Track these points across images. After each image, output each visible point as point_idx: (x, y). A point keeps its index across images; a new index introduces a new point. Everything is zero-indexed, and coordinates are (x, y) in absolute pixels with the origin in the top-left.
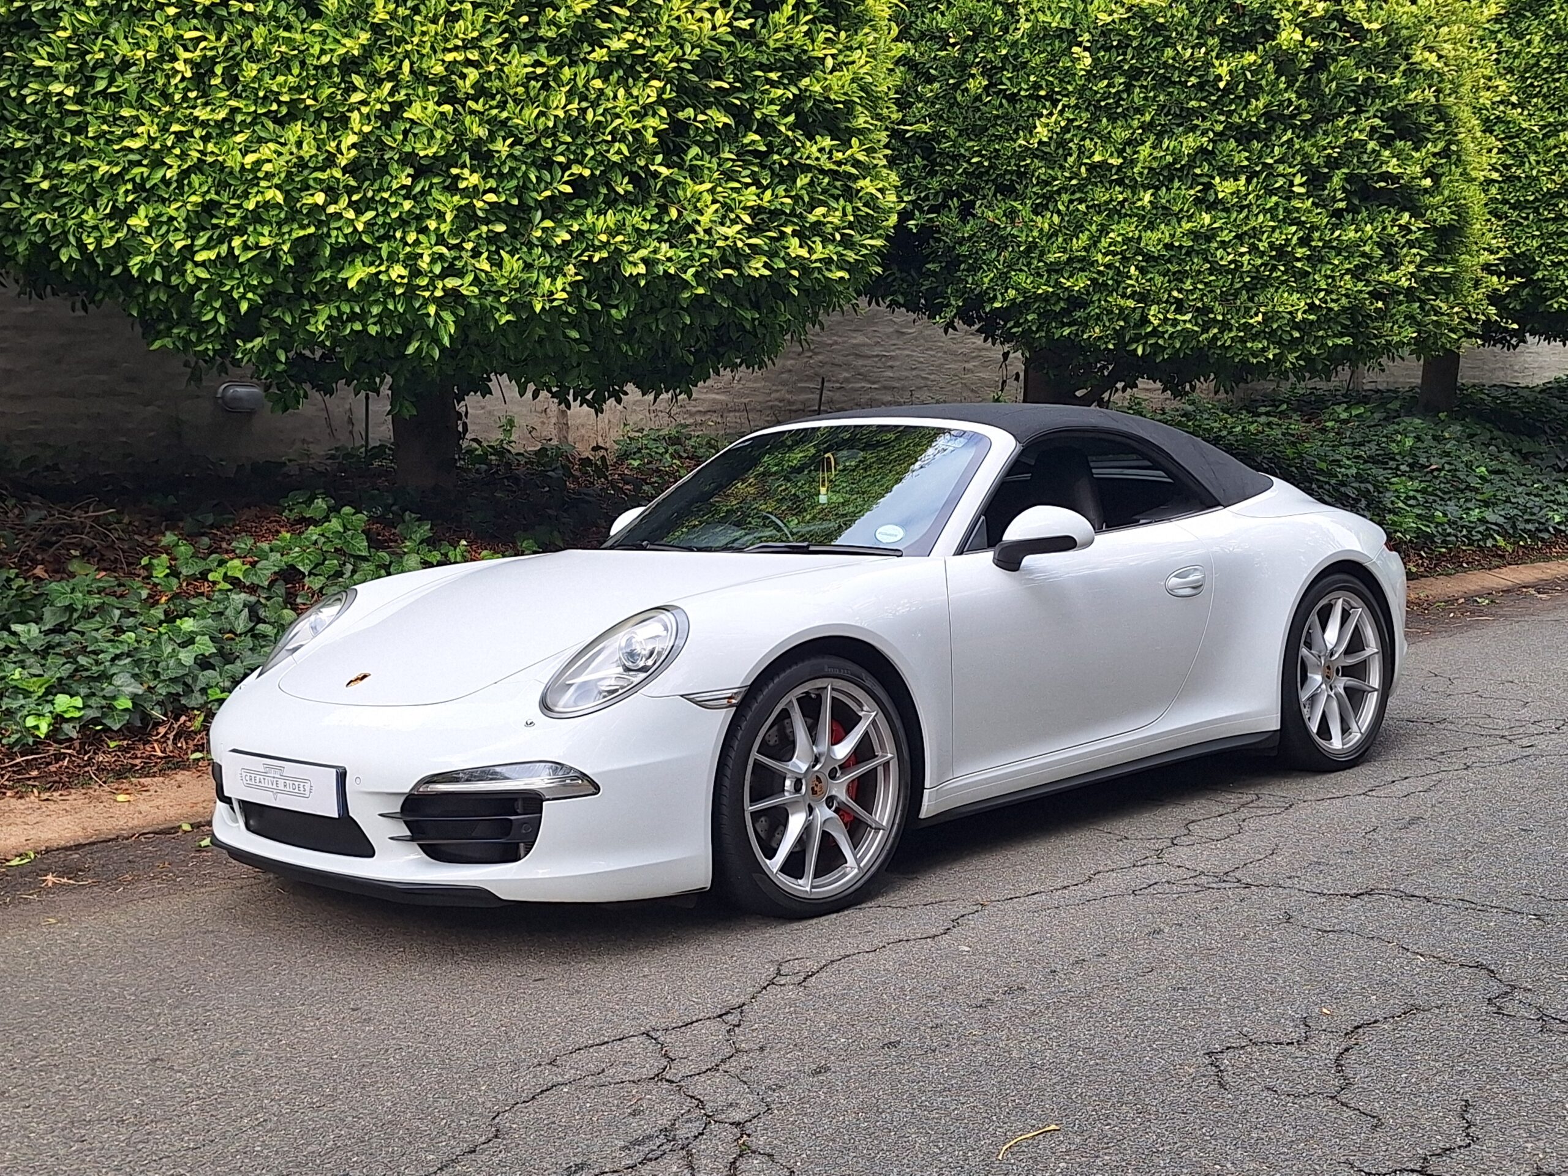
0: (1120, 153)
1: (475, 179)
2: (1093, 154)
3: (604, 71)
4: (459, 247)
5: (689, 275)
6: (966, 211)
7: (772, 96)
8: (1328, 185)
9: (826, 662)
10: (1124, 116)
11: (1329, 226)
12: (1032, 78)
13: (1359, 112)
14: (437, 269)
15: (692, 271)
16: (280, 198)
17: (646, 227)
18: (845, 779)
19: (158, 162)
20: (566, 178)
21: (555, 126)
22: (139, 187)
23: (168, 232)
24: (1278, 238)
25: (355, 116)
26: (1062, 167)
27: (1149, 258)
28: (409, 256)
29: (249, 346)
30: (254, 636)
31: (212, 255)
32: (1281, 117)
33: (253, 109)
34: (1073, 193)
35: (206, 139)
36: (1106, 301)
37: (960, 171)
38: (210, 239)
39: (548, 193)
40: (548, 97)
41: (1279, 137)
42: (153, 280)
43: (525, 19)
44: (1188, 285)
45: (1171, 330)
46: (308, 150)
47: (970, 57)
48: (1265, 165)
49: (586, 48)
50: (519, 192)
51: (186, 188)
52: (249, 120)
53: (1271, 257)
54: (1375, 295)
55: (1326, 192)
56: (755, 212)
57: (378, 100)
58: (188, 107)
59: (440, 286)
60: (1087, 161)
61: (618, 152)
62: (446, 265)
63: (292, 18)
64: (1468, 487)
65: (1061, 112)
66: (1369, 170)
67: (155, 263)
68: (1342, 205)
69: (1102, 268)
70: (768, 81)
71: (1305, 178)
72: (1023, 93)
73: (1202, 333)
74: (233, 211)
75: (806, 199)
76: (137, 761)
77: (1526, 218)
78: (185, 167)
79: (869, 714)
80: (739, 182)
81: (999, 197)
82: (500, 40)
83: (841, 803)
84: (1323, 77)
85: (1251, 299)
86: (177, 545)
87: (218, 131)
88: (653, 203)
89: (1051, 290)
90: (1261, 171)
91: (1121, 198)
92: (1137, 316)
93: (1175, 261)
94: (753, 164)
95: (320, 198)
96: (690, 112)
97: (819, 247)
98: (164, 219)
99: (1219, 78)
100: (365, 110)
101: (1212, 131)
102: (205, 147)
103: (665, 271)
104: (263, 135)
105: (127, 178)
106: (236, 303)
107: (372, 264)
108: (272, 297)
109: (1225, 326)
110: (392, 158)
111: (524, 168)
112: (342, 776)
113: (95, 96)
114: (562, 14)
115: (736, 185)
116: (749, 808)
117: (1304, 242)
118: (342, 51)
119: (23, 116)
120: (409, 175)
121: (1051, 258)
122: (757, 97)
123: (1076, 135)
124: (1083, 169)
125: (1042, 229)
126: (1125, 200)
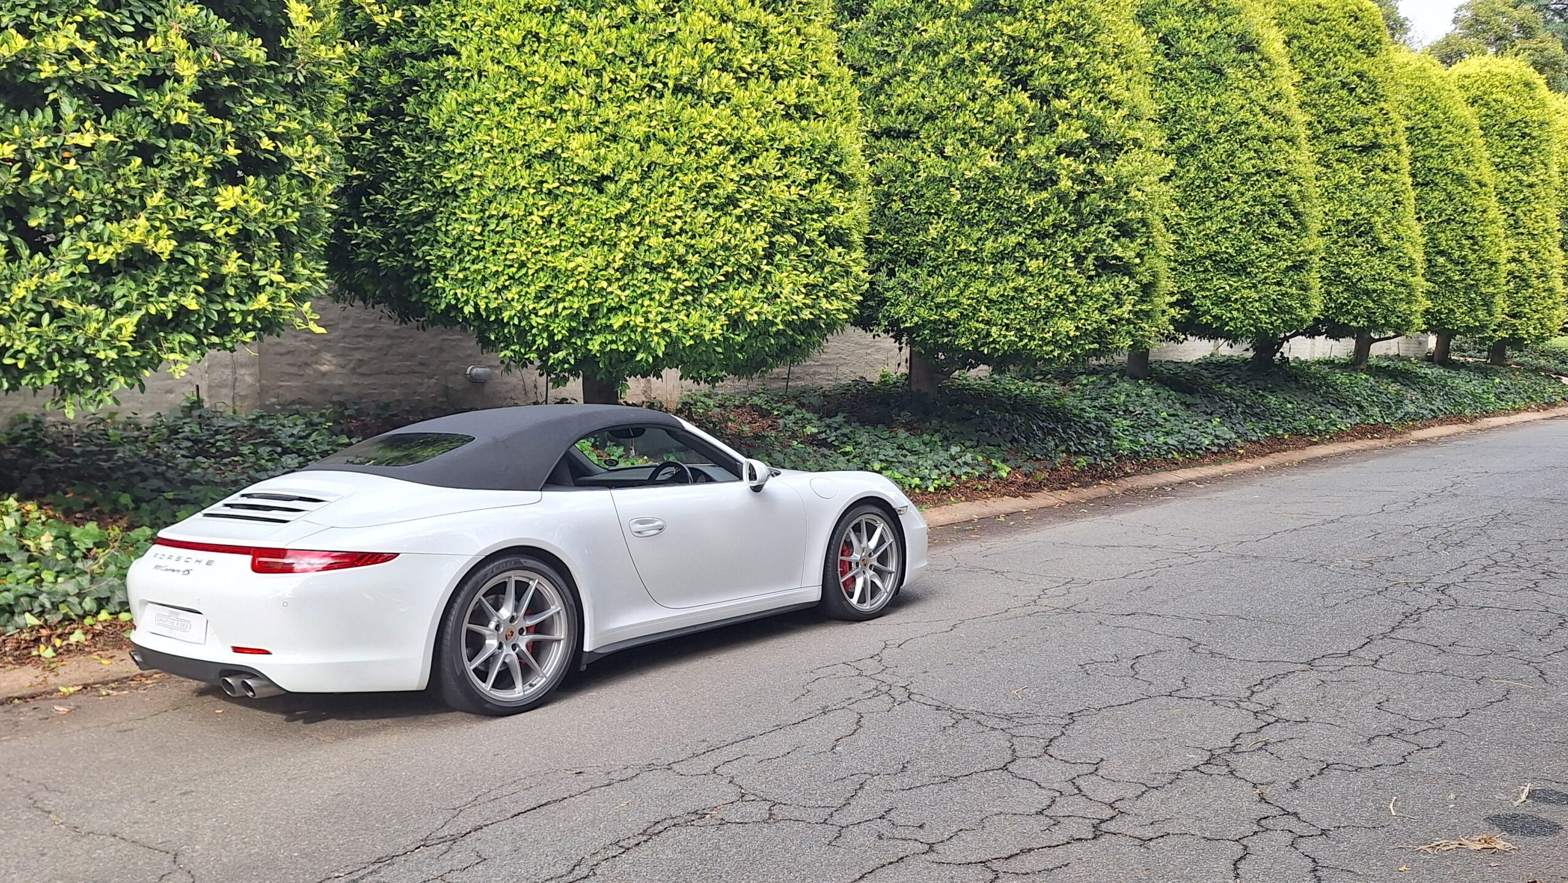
0: (976, 244)
1: (679, 274)
2: (961, 244)
3: (739, 219)
4: (670, 307)
6: (891, 274)
7: (814, 227)
8: (1086, 262)
10: (977, 224)
11: (1086, 284)
12: (927, 203)
13: (1102, 222)
14: (659, 319)
15: (778, 317)
16: (586, 285)
17: (757, 295)
19: (523, 265)
20: (720, 273)
21: (717, 247)
22: (511, 277)
23: (525, 299)
24: (1060, 291)
25: (622, 244)
26: (943, 251)
27: (990, 301)
28: (644, 312)
31: (546, 311)
32: (1061, 226)
33: (571, 240)
34: (949, 265)
35: (547, 254)
36: (968, 324)
37: (887, 252)
38: (546, 304)
39: (712, 280)
40: (714, 232)
41: (1060, 237)
43: (703, 194)
44: (1012, 316)
45: (1003, 340)
46: (599, 260)
47: (892, 190)
48: (1052, 251)
49: (731, 207)
50: (699, 280)
51: (537, 278)
52: (569, 245)
53: (1056, 301)
54: (1111, 322)
55: (1085, 265)
56: (806, 286)
57: (633, 235)
58: (539, 238)
59: (659, 326)
60: (957, 248)
61: (745, 259)
62: (663, 316)
63: (591, 195)
65: (943, 222)
66: (1107, 253)
67: (516, 314)
68: (1093, 273)
69: (966, 307)
70: (813, 220)
71: (1073, 259)
72: (922, 211)
73: (1019, 342)
75: (829, 278)
78: (537, 268)
84: (1083, 205)
85: (1045, 324)
88: (760, 283)
89: (937, 317)
90: (1051, 255)
91: (976, 268)
92: (984, 332)
93: (1005, 302)
94: (805, 261)
95: (604, 284)
96: (778, 237)
99: (1029, 206)
100: (627, 240)
101: (1024, 233)
102: (547, 258)
103: (766, 318)
104: (577, 252)
105: (505, 272)
107: (626, 315)
109: (1032, 338)
110: (639, 264)
111: (701, 268)
114: (721, 191)
115: (798, 272)
117: (1073, 293)
118: (617, 212)
120: (647, 272)
121: (938, 300)
123: (951, 234)
124: (955, 253)
126: (978, 269)
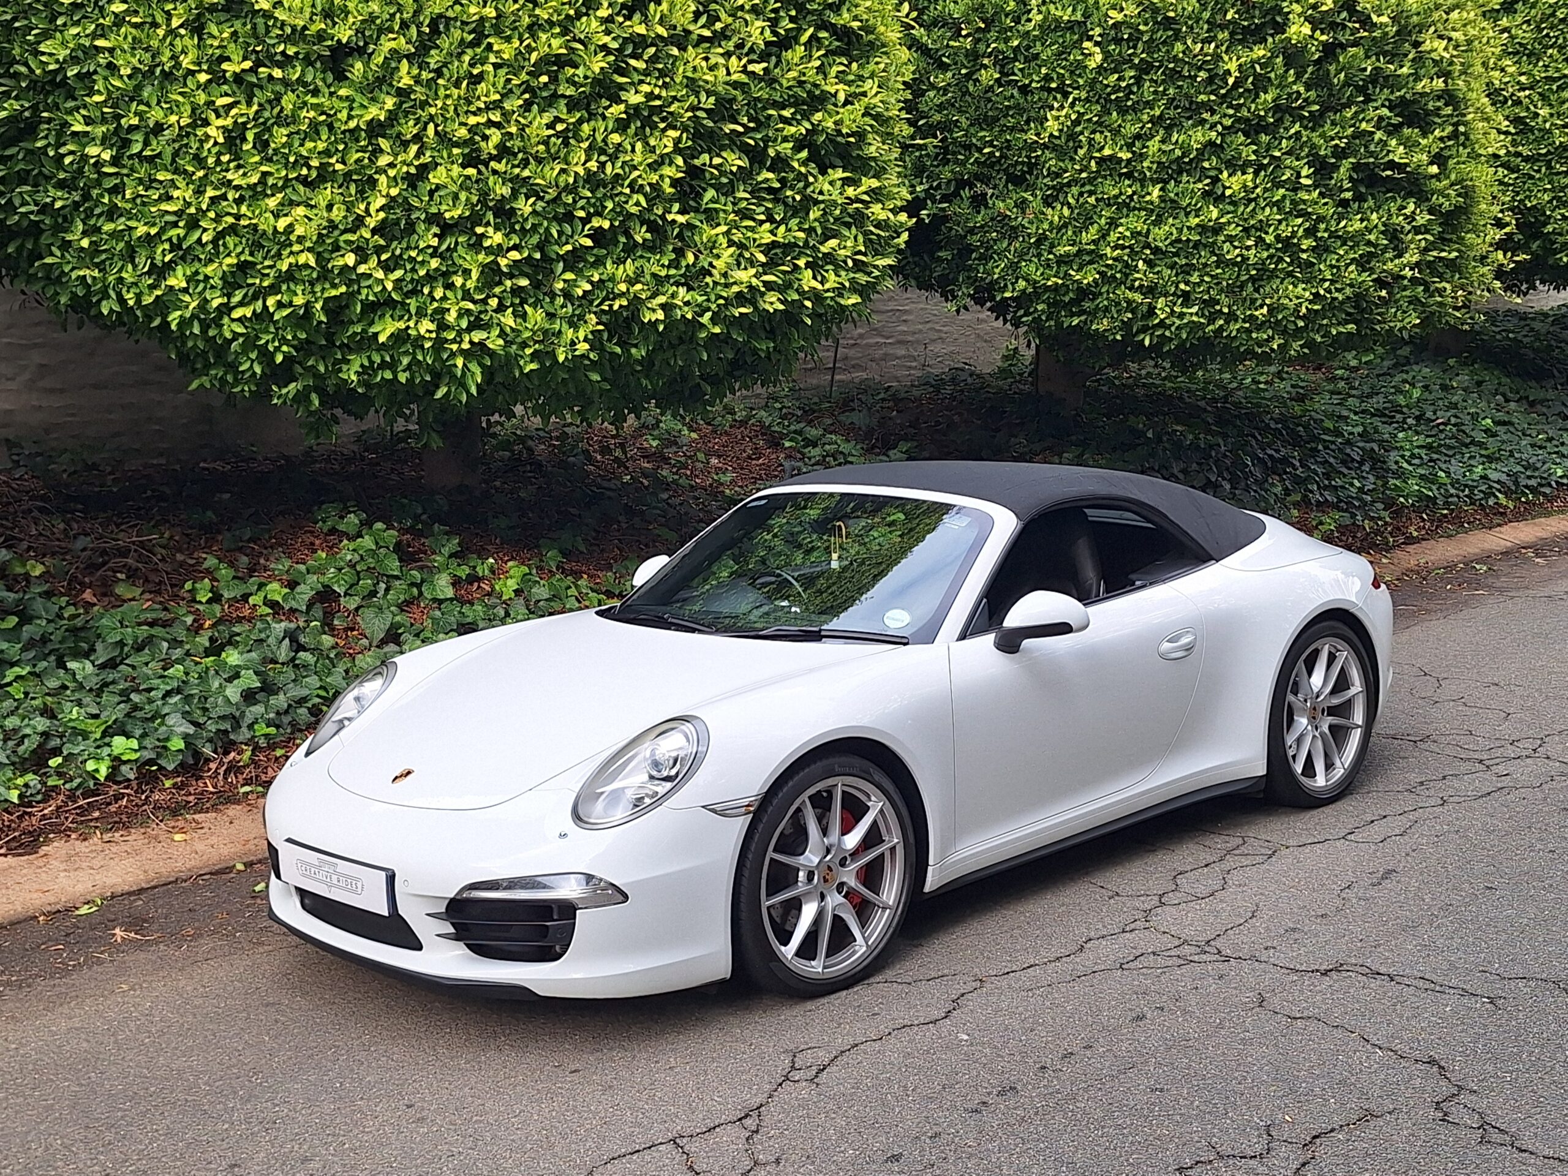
0: (1129, 146)
1: (497, 238)
2: (1103, 148)
3: (621, 126)
4: (484, 302)
5: (706, 319)
6: (979, 201)
7: (785, 133)
8: (1335, 175)
9: (835, 761)
10: (1134, 109)
11: (1335, 217)
12: (1044, 71)
13: (1368, 100)
14: (464, 324)
15: (708, 315)
16: (312, 263)
17: (663, 273)
18: (854, 867)
19: (193, 224)
20: (586, 232)
21: (575, 181)
22: (175, 247)
23: (205, 289)
24: (1286, 231)
25: (383, 179)
26: (1072, 159)
27: (1156, 251)
28: (435, 311)
29: (284, 391)
30: (296, 666)
31: (248, 312)
32: (1289, 110)
33: (284, 173)
34: (1083, 186)
35: (239, 202)
36: (1114, 293)
37: (972, 160)
38: (246, 295)
39: (569, 247)
40: (568, 153)
41: (1287, 129)
42: (191, 333)
43: (544, 79)
44: (1195, 278)
45: (1178, 322)
46: (338, 214)
47: (981, 47)
48: (1273, 157)
49: (605, 103)
50: (540, 247)
51: (221, 249)
52: (280, 184)
53: (1277, 249)
54: (1380, 283)
55: (1333, 182)
56: (768, 249)
57: (404, 163)
58: (222, 170)
59: (467, 339)
60: (1097, 155)
61: (636, 203)
62: (472, 319)
63: (320, 83)
64: (1473, 442)
65: (1072, 105)
66: (1376, 158)
67: (194, 316)
68: (1348, 195)
69: (1110, 262)
70: (782, 119)
71: (1312, 170)
72: (1034, 85)
73: (1208, 325)
74: (266, 271)
75: (819, 231)
76: (191, 798)
77: (1539, 171)
78: (220, 228)
79: (876, 805)
80: (754, 220)
81: (1011, 187)
82: (521, 102)
83: (850, 888)
84: (1332, 68)
85: (1257, 290)
86: (218, 569)
87: (251, 193)
88: (671, 248)
89: (1060, 282)
90: (1270, 164)
91: (1130, 191)
92: (1145, 308)
93: (1182, 254)
94: (768, 200)
95: (350, 259)
96: (705, 158)
97: (832, 276)
98: (201, 277)
99: (1228, 72)
100: (392, 173)
101: (1221, 124)
102: (239, 210)
103: (683, 316)
104: (294, 198)
105: (164, 238)
106: (272, 355)
107: (401, 318)
108: (304, 348)
109: (1231, 317)
110: (418, 218)
111: (545, 223)
112: (391, 879)
113: (131, 157)
114: (580, 72)
115: (751, 223)
116: (766, 903)
117: (1310, 232)
118: (368, 117)
119: (62, 175)
120: (435, 235)
121: (1062, 250)
122: (770, 134)
123: (1086, 128)
124: (1093, 163)
125: (1051, 223)
126: (1134, 193)
